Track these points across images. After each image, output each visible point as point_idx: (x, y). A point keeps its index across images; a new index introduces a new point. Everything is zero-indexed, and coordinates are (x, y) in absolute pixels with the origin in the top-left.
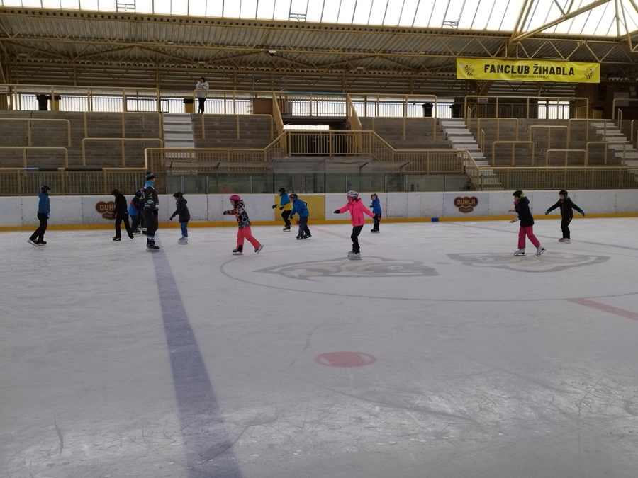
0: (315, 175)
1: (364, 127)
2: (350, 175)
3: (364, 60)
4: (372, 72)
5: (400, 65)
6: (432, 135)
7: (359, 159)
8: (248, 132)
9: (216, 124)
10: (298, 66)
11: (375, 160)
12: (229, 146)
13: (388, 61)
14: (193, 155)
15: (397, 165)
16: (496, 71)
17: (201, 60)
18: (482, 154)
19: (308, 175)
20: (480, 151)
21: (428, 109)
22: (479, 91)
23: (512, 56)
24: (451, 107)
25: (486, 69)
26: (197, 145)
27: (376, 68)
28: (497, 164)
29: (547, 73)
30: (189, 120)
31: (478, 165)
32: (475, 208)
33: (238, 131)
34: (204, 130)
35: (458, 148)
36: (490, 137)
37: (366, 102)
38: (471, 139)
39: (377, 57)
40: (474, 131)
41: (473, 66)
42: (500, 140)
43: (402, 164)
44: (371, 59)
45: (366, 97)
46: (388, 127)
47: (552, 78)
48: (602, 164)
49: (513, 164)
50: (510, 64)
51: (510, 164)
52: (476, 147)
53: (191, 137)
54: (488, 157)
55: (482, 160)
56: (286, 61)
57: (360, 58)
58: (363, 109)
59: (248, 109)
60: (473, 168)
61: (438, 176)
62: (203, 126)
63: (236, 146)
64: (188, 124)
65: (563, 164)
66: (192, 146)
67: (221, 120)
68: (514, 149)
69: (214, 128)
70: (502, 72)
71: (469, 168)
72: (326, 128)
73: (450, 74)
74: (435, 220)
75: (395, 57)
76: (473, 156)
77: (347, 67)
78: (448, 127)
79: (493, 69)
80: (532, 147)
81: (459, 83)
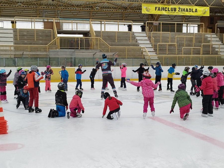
0: (71, 58)
1: (97, 36)
2: (89, 59)
3: (100, 4)
4: (104, 10)
5: (115, 6)
6: (130, 40)
7: (93, 51)
8: (41, 37)
9: (25, 33)
10: (68, 6)
11: (101, 51)
12: (31, 44)
13: (111, 5)
14: (12, 48)
15: (112, 54)
16: (161, 10)
17: (21, 3)
18: (153, 49)
19: (67, 59)
20: (152, 48)
21: (130, 27)
22: (154, 19)
23: (168, 3)
24: (141, 27)
26: (15, 44)
27: (106, 8)
28: (159, 54)
29: (185, 11)
30: (12, 31)
31: (149, 54)
33: (35, 37)
34: (18, 36)
35: (142, 46)
36: (157, 41)
37: (101, 24)
38: (148, 42)
39: (106, 3)
40: (149, 38)
41: (150, 8)
42: (162, 42)
43: (114, 53)
44: (103, 3)
45: (101, 22)
46: (109, 36)
47: (187, 14)
48: (209, 54)
49: (167, 54)
51: (166, 54)
52: (150, 46)
53: (12, 40)
54: (155, 50)
55: (153, 52)
56: (62, 4)
57: (98, 3)
58: (96, 27)
59: (43, 26)
60: (148, 56)
61: (131, 59)
62: (18, 34)
63: (34, 44)
64: (11, 33)
65: (190, 54)
66: (12, 44)
67: (28, 32)
68: (167, 46)
69: (24, 35)
70: (163, 10)
71: (146, 56)
72: (81, 36)
73: (140, 11)
75: (114, 3)
76: (147, 50)
77: (92, 7)
78: (138, 36)
79: (159, 10)
80: (176, 46)
81: (143, 15)
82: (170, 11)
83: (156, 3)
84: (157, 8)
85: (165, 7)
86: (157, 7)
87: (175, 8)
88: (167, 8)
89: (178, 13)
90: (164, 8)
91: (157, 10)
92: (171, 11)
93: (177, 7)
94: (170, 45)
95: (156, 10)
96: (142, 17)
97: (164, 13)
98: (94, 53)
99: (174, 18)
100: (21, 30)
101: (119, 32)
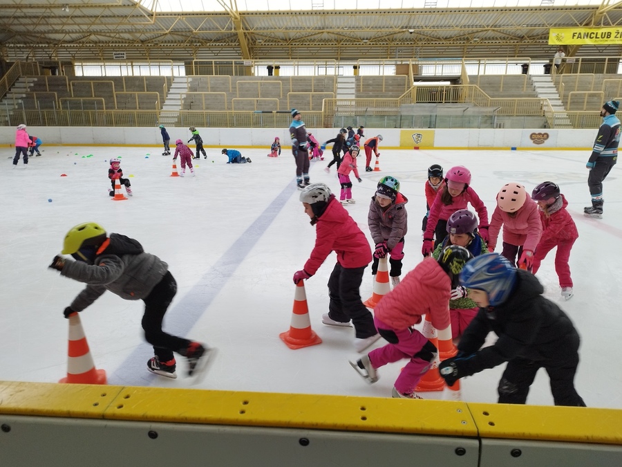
0: (431, 116)
1: (471, 82)
2: (457, 117)
3: (480, 33)
4: (487, 42)
5: (504, 35)
6: (523, 87)
7: (464, 105)
8: (391, 88)
9: (371, 82)
10: (432, 40)
11: (475, 105)
12: (377, 96)
13: (499, 34)
14: (353, 103)
15: (491, 109)
16: (582, 37)
17: (367, 39)
18: (560, 101)
19: (425, 117)
20: (559, 99)
21: (525, 68)
22: (569, 52)
23: (598, 24)
24: (544, 66)
25: (574, 36)
26: (357, 97)
27: (489, 39)
28: (570, 109)
30: (354, 80)
31: (553, 109)
32: (545, 141)
33: (384, 86)
34: (361, 86)
35: (541, 97)
36: (568, 88)
37: (479, 64)
38: (554, 90)
39: (490, 31)
40: (557, 84)
41: (563, 35)
42: (578, 90)
43: (495, 108)
44: (485, 32)
45: (480, 61)
46: (491, 83)
49: (585, 109)
50: (595, 31)
51: (582, 109)
52: (557, 96)
53: (353, 91)
54: (565, 103)
55: (560, 106)
56: (424, 37)
57: (477, 32)
58: (472, 69)
59: (394, 71)
60: (550, 112)
61: (522, 118)
62: (361, 84)
63: (382, 97)
64: (352, 83)
66: (353, 97)
67: (374, 79)
68: (586, 97)
69: (369, 85)
71: (548, 112)
72: (448, 83)
73: (545, 41)
74: (514, 149)
75: (504, 30)
76: (550, 103)
77: (468, 39)
78: (537, 82)
80: (603, 97)
81: (550, 48)
82: (599, 38)
83: (575, 25)
84: (577, 35)
85: (590, 31)
86: (576, 33)
87: (608, 33)
88: (593, 33)
89: (613, 40)
90: (588, 33)
91: (575, 37)
92: (601, 39)
93: (613, 30)
94: (591, 96)
95: (573, 38)
96: (548, 50)
97: (588, 42)
98: (464, 109)
99: (605, 50)
100: (366, 78)
101: (506, 76)
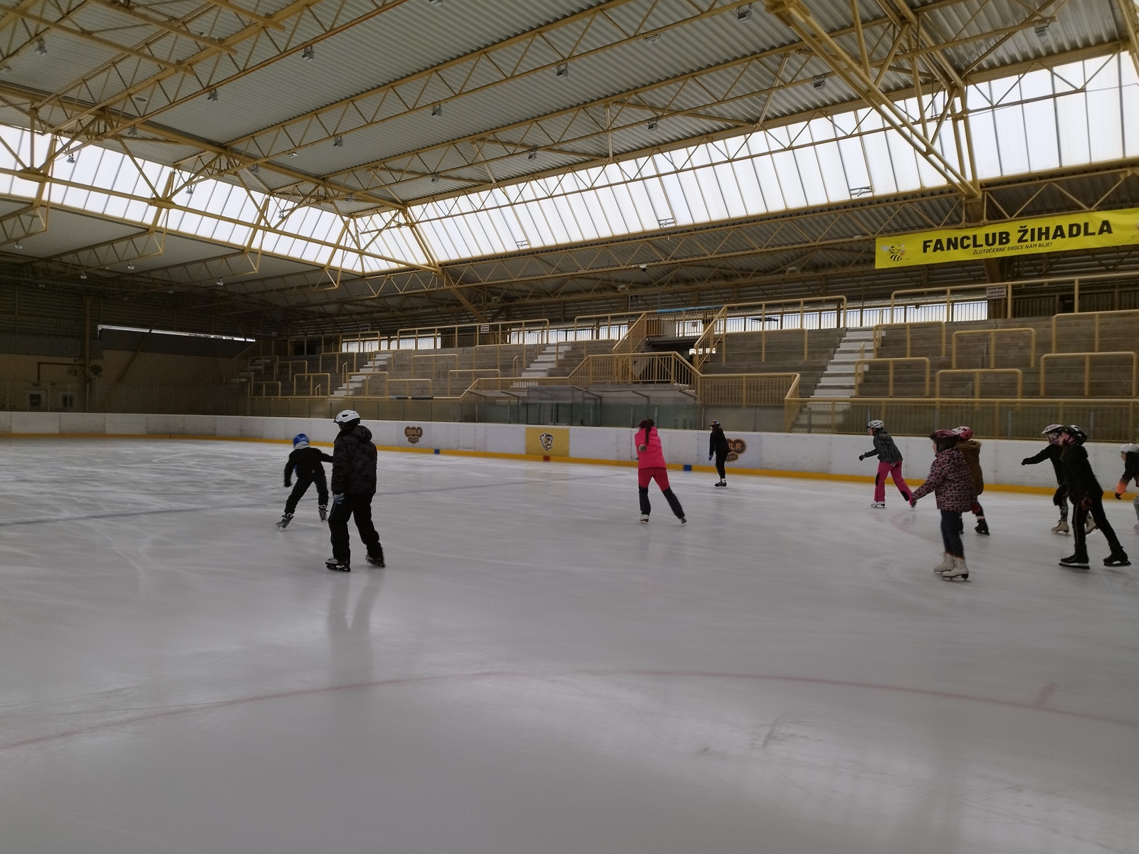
16: (944, 247)
23: (974, 220)
25: (926, 246)
41: (903, 247)
50: (970, 233)
54: (865, 382)
55: (849, 387)
70: (955, 248)
79: (939, 246)
82: (981, 246)
83: (925, 227)
84: (932, 245)
85: (959, 234)
86: (931, 241)
87: (1001, 234)
88: (968, 238)
89: (1015, 248)
90: (956, 239)
91: (930, 250)
92: (985, 247)
93: (1012, 228)
94: (903, 366)
95: (925, 251)
96: (874, 280)
97: (958, 255)
